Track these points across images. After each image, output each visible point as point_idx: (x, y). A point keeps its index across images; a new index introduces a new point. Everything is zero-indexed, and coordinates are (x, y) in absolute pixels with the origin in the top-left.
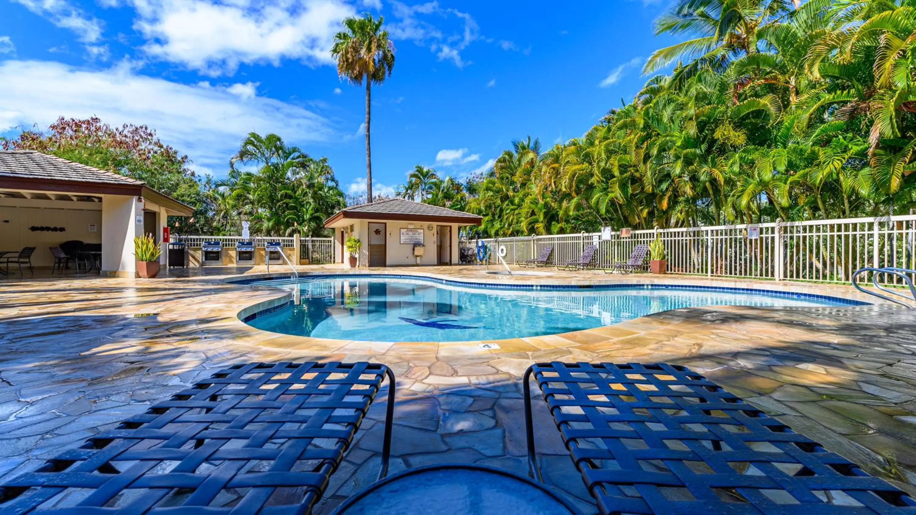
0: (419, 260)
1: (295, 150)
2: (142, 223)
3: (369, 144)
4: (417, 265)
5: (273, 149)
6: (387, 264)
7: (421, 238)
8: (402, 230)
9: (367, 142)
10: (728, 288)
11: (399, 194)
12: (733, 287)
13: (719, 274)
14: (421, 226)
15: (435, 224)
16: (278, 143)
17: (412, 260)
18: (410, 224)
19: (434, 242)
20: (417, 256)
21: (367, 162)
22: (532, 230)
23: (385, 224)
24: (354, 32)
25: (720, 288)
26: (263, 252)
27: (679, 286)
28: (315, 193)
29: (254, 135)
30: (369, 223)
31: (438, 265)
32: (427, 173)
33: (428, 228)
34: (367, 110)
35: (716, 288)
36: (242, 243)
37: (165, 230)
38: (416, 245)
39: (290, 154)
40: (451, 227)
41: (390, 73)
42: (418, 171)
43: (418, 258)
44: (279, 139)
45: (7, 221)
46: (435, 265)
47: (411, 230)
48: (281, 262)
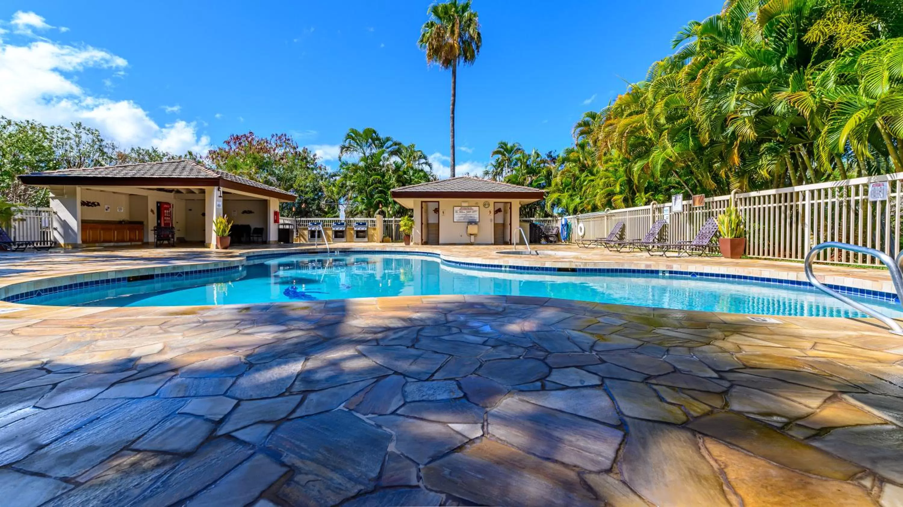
0: (472, 239)
1: (388, 139)
2: (221, 207)
3: (453, 125)
4: (472, 244)
5: (370, 140)
6: (440, 242)
7: (476, 216)
8: (456, 208)
9: (451, 123)
10: (787, 282)
11: (487, 173)
12: (794, 278)
13: (836, 262)
14: (477, 203)
15: (492, 201)
16: (374, 135)
17: (466, 239)
18: (463, 202)
19: (491, 220)
20: (471, 235)
21: (451, 143)
22: (609, 204)
23: (438, 202)
24: (440, 18)
25: (775, 280)
26: (352, 232)
27: (712, 275)
28: (399, 177)
29: (353, 131)
30: (422, 202)
31: (495, 244)
32: (512, 148)
33: (484, 205)
34: (452, 92)
35: (769, 280)
36: (337, 224)
37: (276, 213)
38: (472, 222)
39: (384, 143)
40: (511, 203)
41: (478, 52)
42: (502, 147)
43: (472, 237)
44: (375, 132)
45: (190, 210)
46: (492, 244)
47: (465, 208)
48: (366, 239)
